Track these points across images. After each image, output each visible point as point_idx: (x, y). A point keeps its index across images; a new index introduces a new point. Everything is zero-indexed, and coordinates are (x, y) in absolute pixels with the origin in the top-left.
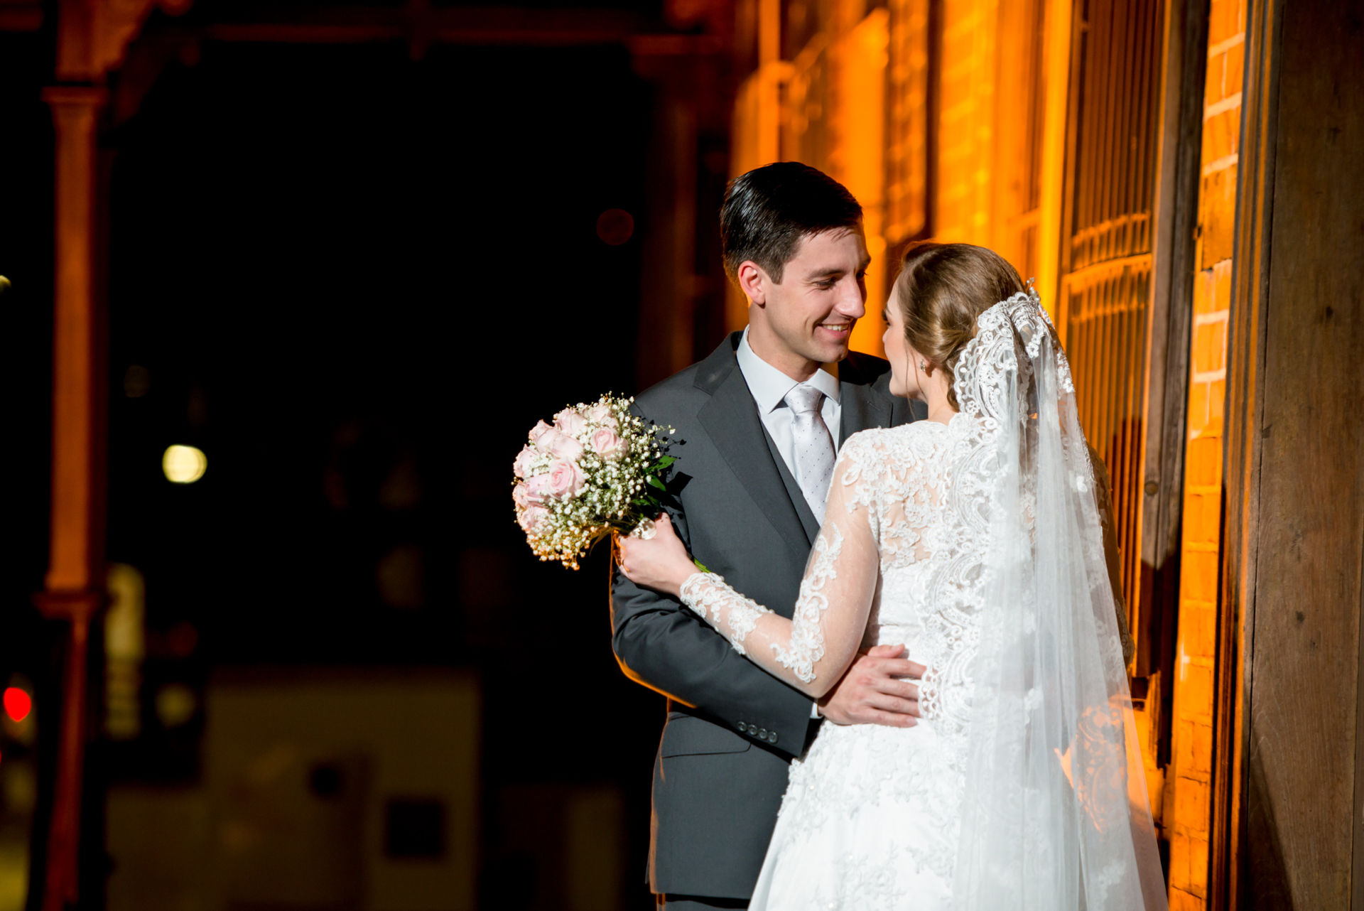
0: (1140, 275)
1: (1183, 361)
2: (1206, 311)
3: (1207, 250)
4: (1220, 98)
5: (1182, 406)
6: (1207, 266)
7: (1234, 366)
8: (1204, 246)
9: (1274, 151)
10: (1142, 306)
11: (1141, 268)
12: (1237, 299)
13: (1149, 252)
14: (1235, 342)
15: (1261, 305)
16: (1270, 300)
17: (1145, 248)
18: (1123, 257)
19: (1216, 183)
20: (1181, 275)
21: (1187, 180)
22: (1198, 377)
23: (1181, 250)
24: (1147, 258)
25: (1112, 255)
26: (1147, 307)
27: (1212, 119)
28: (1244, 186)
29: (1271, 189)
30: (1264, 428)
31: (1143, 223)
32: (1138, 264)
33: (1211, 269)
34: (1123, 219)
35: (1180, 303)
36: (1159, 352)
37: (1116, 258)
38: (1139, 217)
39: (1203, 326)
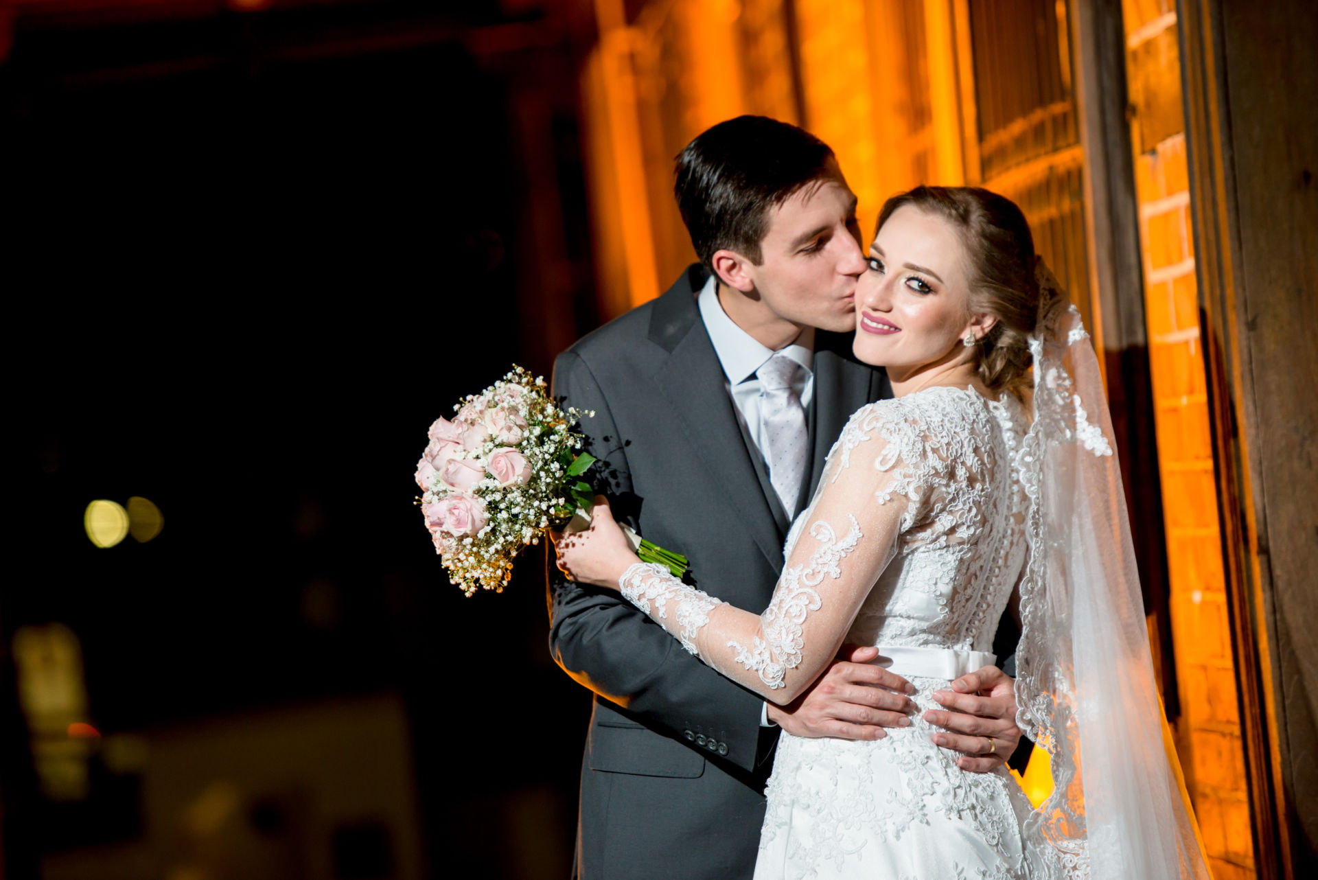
0: (1069, 173)
1: (1133, 260)
2: (1155, 198)
3: (1145, 130)
6: (1148, 147)
7: (1203, 255)
8: (1141, 127)
10: (1078, 207)
11: (1071, 165)
12: (1197, 177)
13: (1078, 141)
14: (1200, 227)
15: (1226, 180)
16: (1237, 172)
17: (1071, 139)
18: (1046, 153)
19: (1148, 53)
20: (1118, 163)
22: (1154, 276)
23: (1114, 136)
24: (1076, 151)
25: (1030, 154)
26: (1083, 208)
29: (1221, 43)
30: (1250, 319)
31: (1065, 114)
32: (1064, 159)
33: (1153, 152)
34: (1038, 115)
35: (1121, 196)
36: (1104, 255)
37: (1036, 157)
38: (1058, 108)
39: (1153, 219)
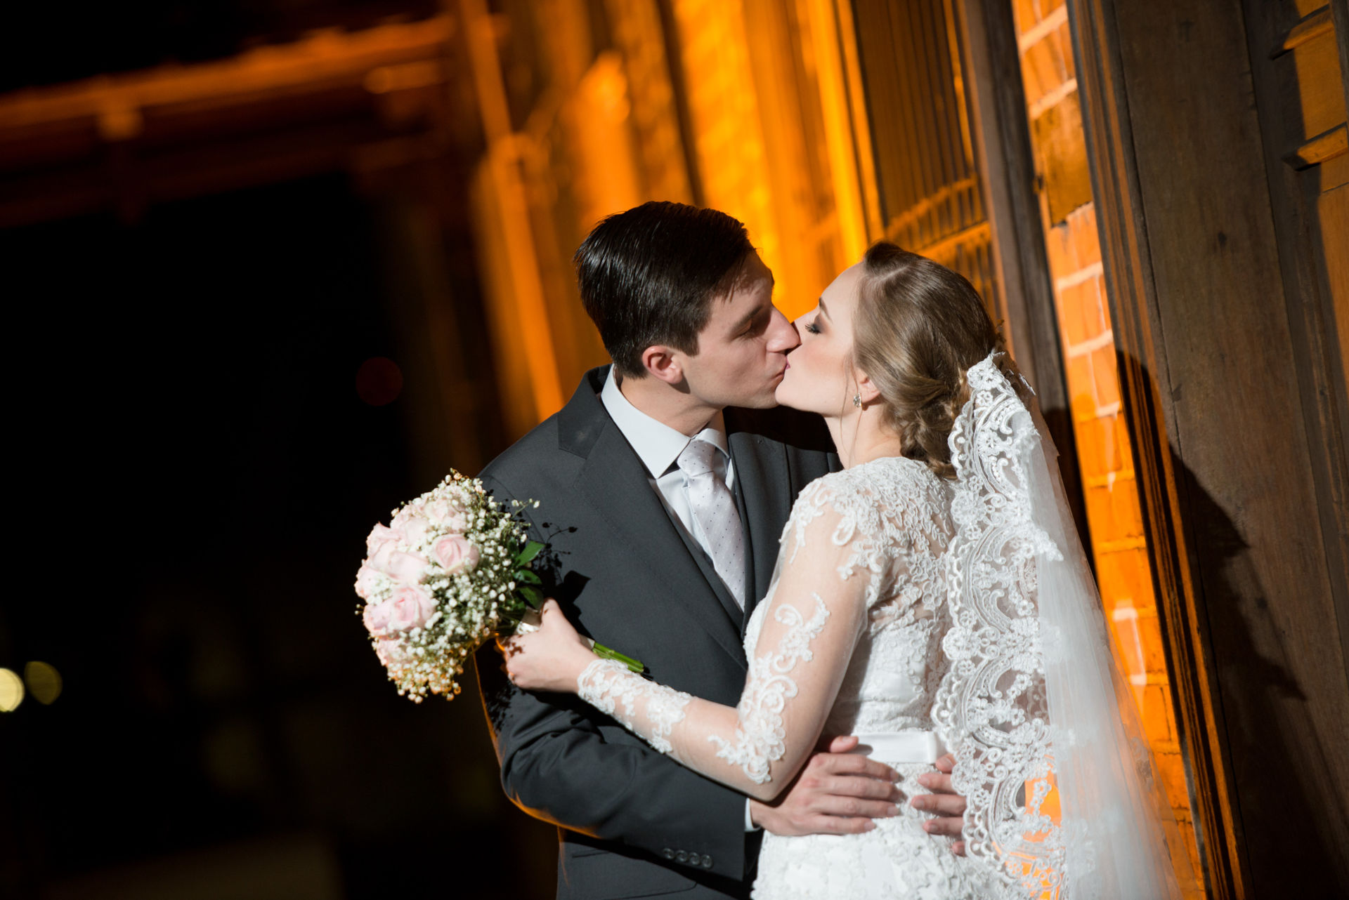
0: (978, 250)
1: (1050, 336)
2: (1068, 272)
3: (1054, 202)
4: (1036, 22)
5: (1060, 388)
6: (1057, 220)
7: (1121, 325)
8: (1049, 198)
9: (1120, 62)
10: (989, 284)
11: (978, 241)
12: (1109, 245)
13: (985, 218)
14: (1116, 297)
15: (1139, 246)
16: (1149, 238)
17: (978, 217)
18: (953, 233)
19: (1051, 122)
20: (1028, 238)
21: (1013, 127)
22: (1072, 351)
23: (1022, 209)
24: (984, 228)
25: (937, 235)
26: (995, 285)
27: (1030, 51)
28: (1090, 112)
29: (1125, 107)
30: (1173, 390)
31: (970, 190)
32: (972, 236)
33: (1064, 223)
34: (943, 193)
35: (1034, 272)
36: (1020, 332)
37: (943, 238)
38: (963, 185)
39: (1067, 291)
